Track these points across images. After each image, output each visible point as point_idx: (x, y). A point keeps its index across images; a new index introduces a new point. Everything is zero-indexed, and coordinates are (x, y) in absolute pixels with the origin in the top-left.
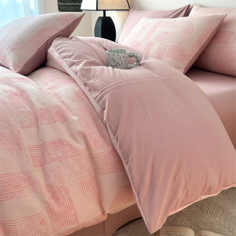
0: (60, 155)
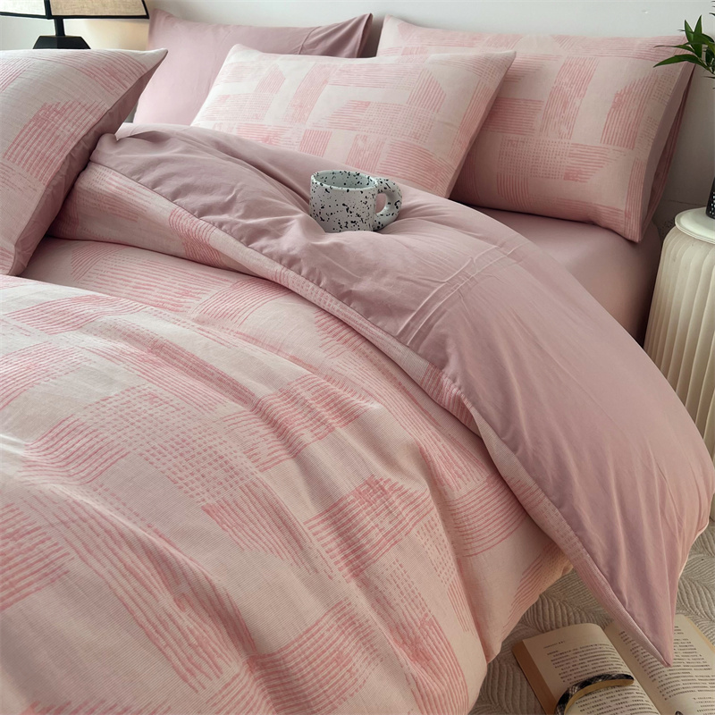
0: (389, 527)
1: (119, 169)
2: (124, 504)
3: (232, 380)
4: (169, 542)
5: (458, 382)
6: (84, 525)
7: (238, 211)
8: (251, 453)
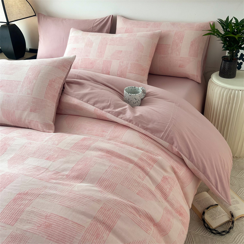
0: (170, 187)
1: (76, 97)
2: (121, 196)
3: (128, 158)
4: (133, 203)
5: (177, 148)
6: (119, 204)
7: (112, 107)
8: (139, 177)
